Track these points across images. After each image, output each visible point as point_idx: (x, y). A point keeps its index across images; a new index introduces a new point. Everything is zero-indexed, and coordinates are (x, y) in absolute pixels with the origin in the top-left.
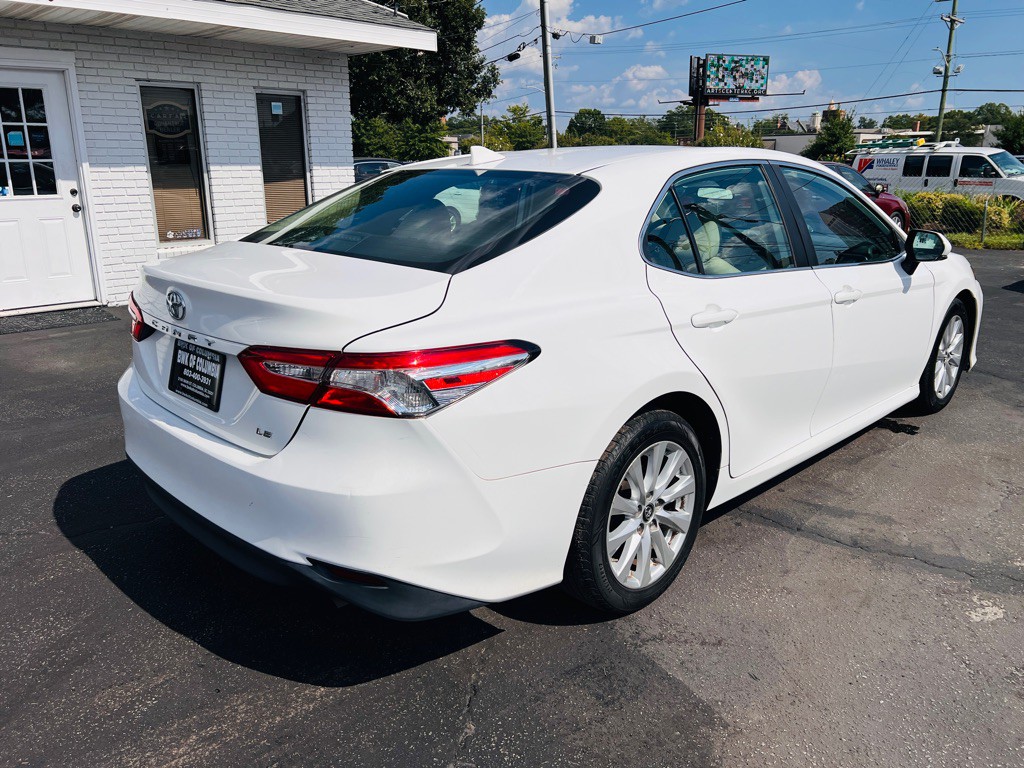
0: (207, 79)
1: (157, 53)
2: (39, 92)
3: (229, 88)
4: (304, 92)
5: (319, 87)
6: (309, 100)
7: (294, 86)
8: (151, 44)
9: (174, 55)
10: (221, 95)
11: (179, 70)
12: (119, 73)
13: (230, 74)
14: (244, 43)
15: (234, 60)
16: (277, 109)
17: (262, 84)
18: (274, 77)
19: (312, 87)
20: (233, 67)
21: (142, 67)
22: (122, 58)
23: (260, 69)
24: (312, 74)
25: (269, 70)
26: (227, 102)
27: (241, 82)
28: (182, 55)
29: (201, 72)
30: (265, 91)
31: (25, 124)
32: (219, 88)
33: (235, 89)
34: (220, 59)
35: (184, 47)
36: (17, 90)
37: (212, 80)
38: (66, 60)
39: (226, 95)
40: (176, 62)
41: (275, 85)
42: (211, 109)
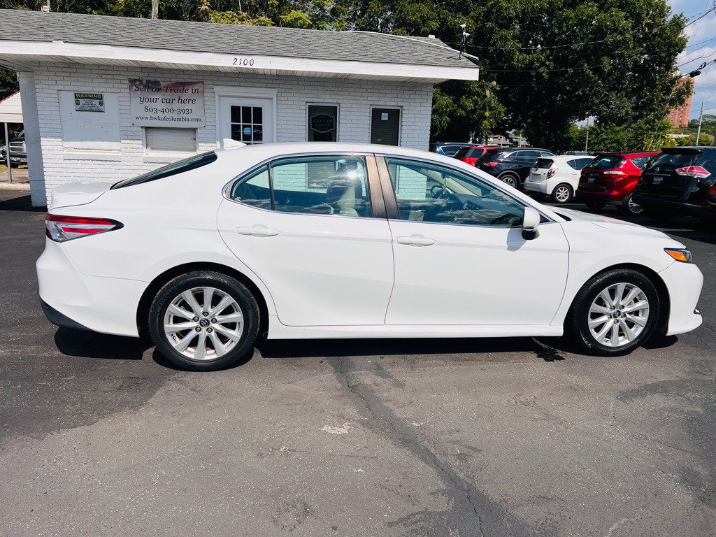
0: (343, 101)
1: (319, 88)
2: (261, 109)
3: (356, 106)
4: (402, 107)
5: (411, 104)
6: (404, 112)
7: (395, 104)
8: (316, 84)
9: (328, 89)
10: (350, 110)
11: (329, 96)
12: (298, 99)
13: (357, 98)
14: (367, 81)
15: (362, 90)
16: (385, 117)
17: (375, 103)
18: (384, 99)
19: (407, 104)
20: (360, 94)
21: (311, 96)
22: (301, 91)
23: (375, 95)
24: (408, 96)
25: (381, 95)
26: (354, 113)
27: (363, 102)
28: (332, 89)
29: (341, 97)
30: (378, 107)
31: (252, 124)
32: (350, 106)
33: (360, 106)
34: (353, 90)
35: (334, 84)
36: (250, 108)
37: (346, 101)
38: (273, 93)
39: (353, 110)
40: (329, 92)
41: (383, 103)
42: (344, 117)
